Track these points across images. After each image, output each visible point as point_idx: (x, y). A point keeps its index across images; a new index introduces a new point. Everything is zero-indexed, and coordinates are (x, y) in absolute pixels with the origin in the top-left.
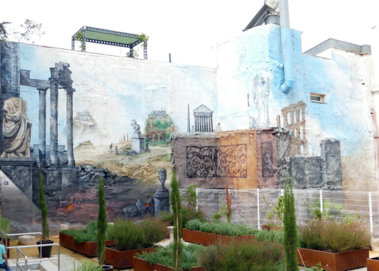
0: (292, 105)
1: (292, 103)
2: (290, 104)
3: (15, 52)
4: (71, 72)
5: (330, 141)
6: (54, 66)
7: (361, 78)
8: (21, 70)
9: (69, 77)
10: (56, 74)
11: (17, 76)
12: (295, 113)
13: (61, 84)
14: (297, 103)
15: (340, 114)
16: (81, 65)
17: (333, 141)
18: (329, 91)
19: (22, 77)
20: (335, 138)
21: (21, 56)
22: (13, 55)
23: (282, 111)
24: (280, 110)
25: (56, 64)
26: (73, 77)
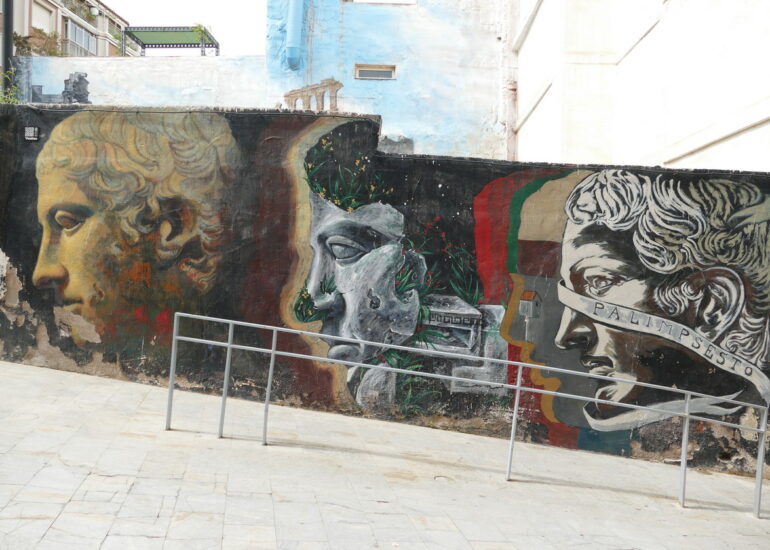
0: (308, 86)
1: (309, 84)
2: (305, 85)
3: (27, 67)
4: (87, 83)
5: (390, 140)
6: (67, 78)
7: (492, 29)
8: (33, 86)
9: (85, 89)
10: (70, 86)
11: (29, 93)
12: (313, 98)
13: (75, 97)
14: (319, 83)
15: (427, 96)
16: (101, 72)
17: (396, 140)
18: (403, 59)
19: (34, 94)
20: (402, 134)
21: (33, 71)
22: (25, 71)
23: (286, 96)
24: (283, 94)
25: (71, 75)
26: (89, 88)
